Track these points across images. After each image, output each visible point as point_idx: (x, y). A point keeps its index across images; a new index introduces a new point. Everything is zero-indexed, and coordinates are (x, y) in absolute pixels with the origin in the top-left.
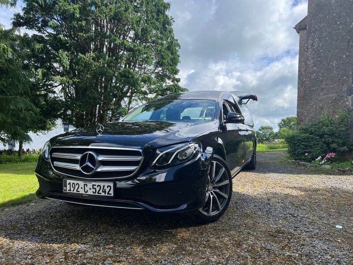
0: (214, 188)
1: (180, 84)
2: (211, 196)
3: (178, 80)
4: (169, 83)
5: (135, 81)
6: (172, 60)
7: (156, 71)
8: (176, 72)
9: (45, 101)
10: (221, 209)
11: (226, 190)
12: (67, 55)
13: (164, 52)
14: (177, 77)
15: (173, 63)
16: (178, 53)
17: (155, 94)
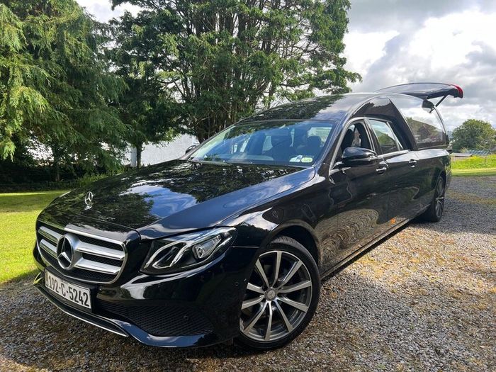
0: (280, 295)
1: (346, 67)
2: (271, 309)
3: (343, 61)
4: (329, 67)
5: (270, 71)
6: (332, 29)
7: (309, 49)
8: (340, 48)
9: (153, 105)
10: (291, 328)
11: (306, 297)
12: (175, 39)
13: (319, 18)
14: (341, 56)
15: (334, 33)
16: (347, 17)
17: (308, 85)
